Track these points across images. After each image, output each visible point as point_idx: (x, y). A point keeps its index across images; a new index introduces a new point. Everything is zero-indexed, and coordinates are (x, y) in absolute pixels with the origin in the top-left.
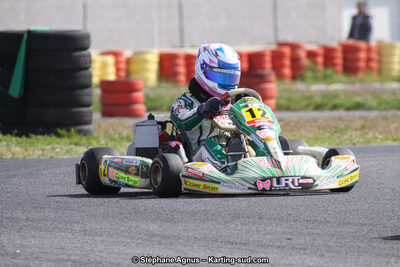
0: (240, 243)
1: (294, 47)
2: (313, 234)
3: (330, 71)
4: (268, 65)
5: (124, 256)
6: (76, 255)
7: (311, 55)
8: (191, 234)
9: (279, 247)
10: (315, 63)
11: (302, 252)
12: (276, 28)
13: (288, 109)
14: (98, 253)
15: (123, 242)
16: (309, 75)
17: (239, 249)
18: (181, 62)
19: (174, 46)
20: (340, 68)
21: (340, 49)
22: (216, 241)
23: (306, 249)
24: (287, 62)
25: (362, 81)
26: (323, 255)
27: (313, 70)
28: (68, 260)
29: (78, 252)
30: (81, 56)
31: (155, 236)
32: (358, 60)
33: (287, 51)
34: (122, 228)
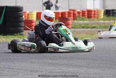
1: (74, 11)
2: (94, 63)
3: (84, 17)
4: (67, 16)
7: (79, 13)
9: (86, 67)
10: (80, 15)
11: (93, 68)
12: (69, 6)
13: (75, 28)
15: (42, 65)
16: (78, 18)
17: (75, 67)
20: (86, 17)
21: (87, 11)
22: (68, 65)
24: (72, 15)
25: (93, 20)
26: (99, 69)
27: (79, 17)
31: (51, 63)
32: (92, 14)
33: (72, 12)
34: (41, 61)
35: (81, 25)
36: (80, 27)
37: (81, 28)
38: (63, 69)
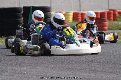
0: (93, 70)
1: (114, 11)
2: (115, 68)
4: (106, 16)
5: (57, 74)
6: (43, 74)
7: (119, 13)
8: (78, 68)
9: (104, 72)
11: (111, 73)
13: (111, 29)
14: (49, 73)
15: (57, 70)
17: (92, 72)
18: (80, 15)
19: (78, 11)
22: (85, 70)
23: (112, 73)
24: (112, 15)
26: (118, 74)
27: (120, 18)
28: (40, 75)
29: (43, 73)
30: (48, 14)
31: (67, 68)
33: (112, 12)
34: (57, 66)
35: (118, 26)
36: (117, 28)
37: (118, 29)
38: (79, 74)
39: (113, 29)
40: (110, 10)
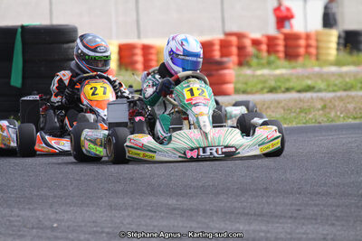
0: (255, 214)
1: (240, 36)
3: (273, 58)
7: (256, 43)
8: (208, 207)
9: (291, 217)
10: (260, 50)
11: (314, 221)
12: (223, 20)
13: (244, 92)
15: (147, 215)
16: (254, 61)
17: (255, 220)
20: (282, 55)
21: (281, 37)
23: (316, 219)
24: (234, 50)
26: (334, 224)
27: (258, 57)
31: (175, 209)
32: (298, 46)
33: (234, 39)
35: (265, 82)
36: (262, 89)
37: (266, 90)
39: (249, 90)
40: (228, 34)
